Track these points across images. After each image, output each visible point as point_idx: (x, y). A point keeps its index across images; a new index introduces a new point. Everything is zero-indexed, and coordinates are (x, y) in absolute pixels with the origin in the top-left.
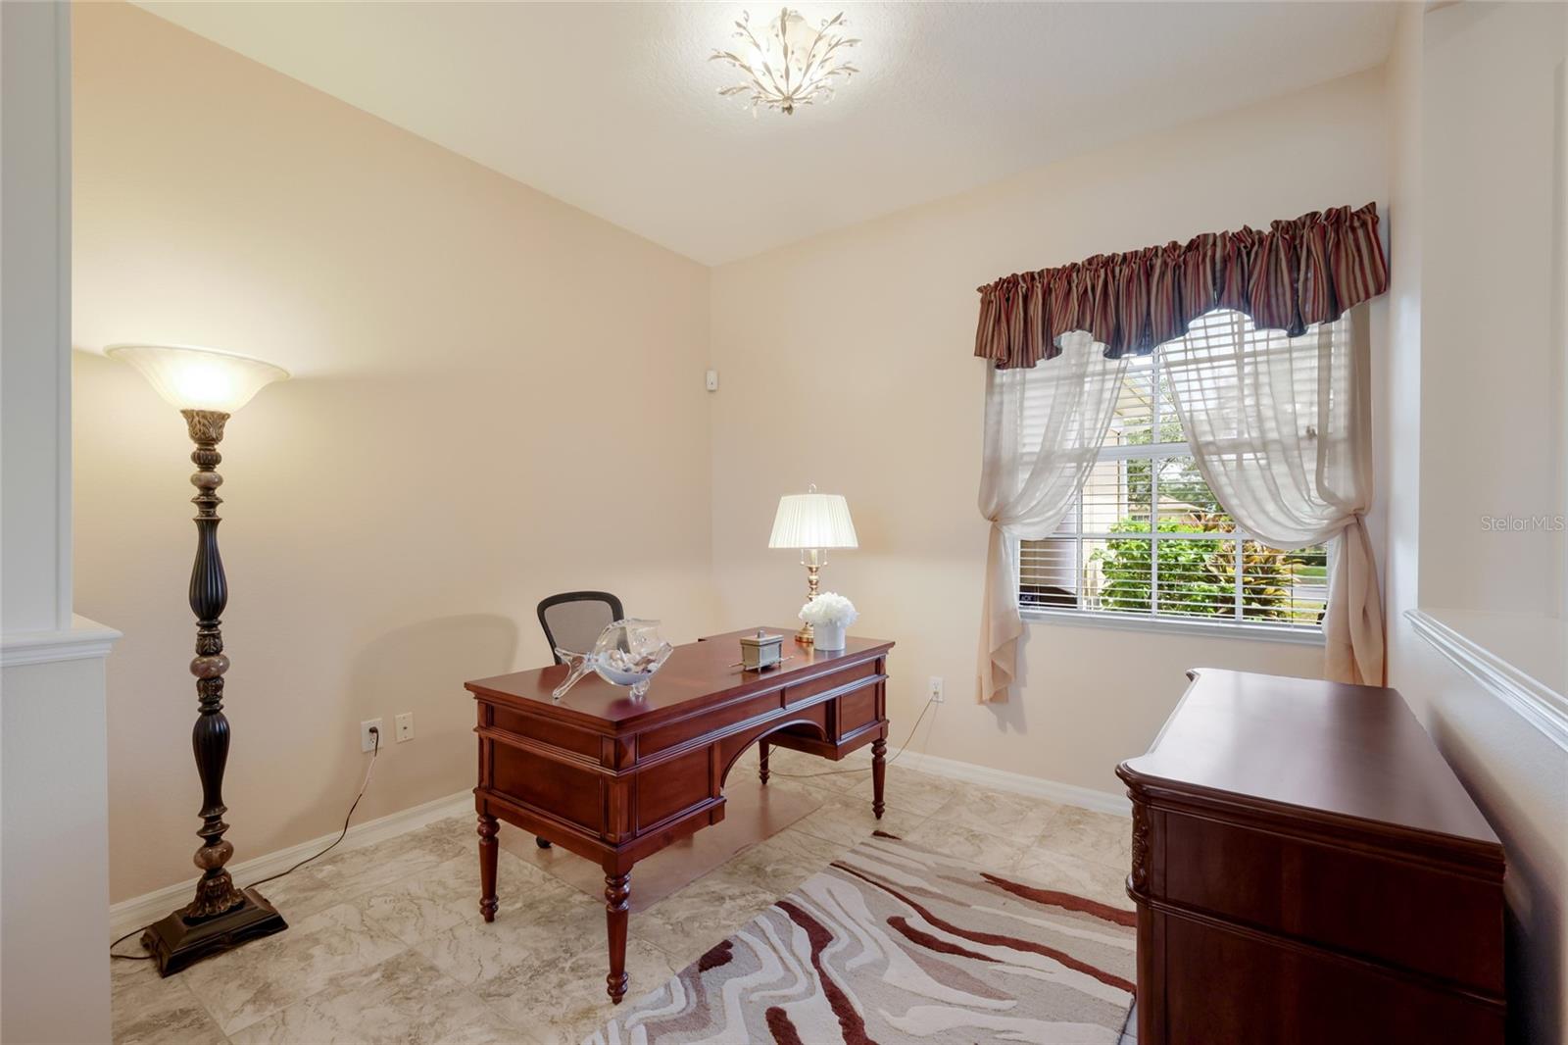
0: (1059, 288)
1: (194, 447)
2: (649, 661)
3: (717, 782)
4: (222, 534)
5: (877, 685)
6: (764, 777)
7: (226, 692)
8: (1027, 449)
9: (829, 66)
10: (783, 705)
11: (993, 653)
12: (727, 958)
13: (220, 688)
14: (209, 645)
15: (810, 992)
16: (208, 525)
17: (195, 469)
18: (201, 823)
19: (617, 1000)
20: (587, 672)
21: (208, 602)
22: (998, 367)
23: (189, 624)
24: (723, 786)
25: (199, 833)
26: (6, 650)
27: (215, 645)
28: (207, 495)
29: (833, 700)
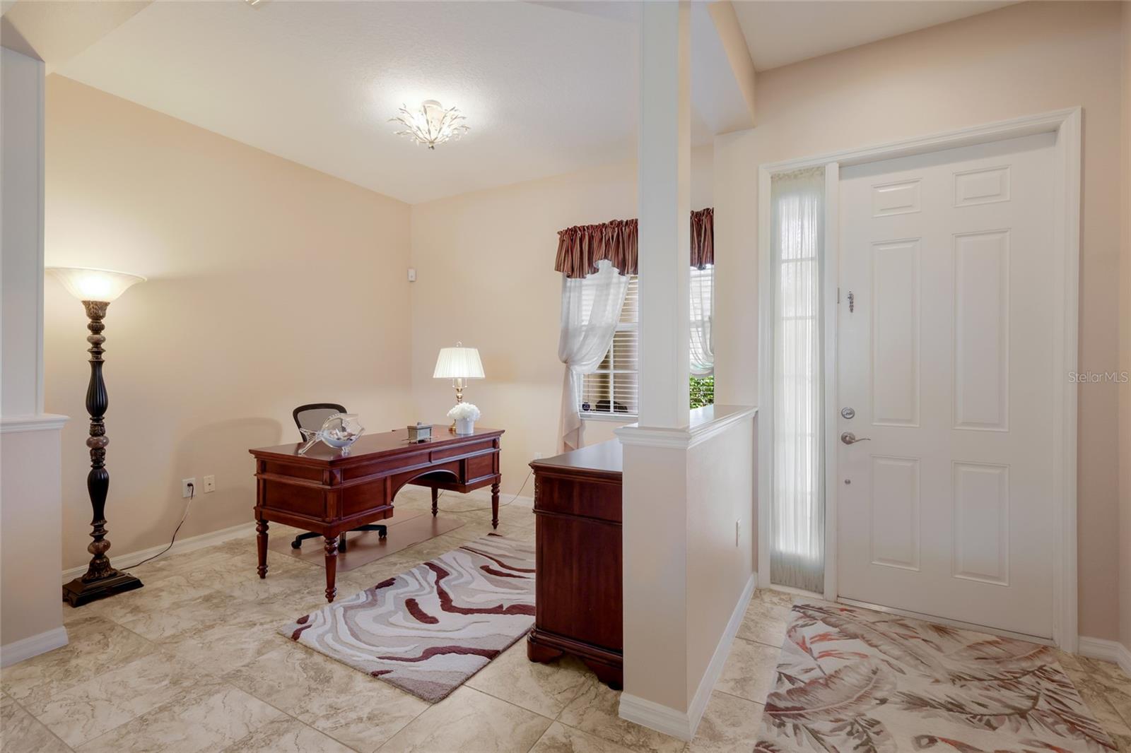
0: (597, 236)
1: (89, 321)
2: (352, 435)
3: (389, 499)
4: (105, 370)
5: (493, 454)
6: (435, 512)
7: (106, 456)
8: (583, 324)
9: (453, 127)
10: (430, 461)
11: (564, 437)
12: (392, 584)
13: (103, 454)
14: (97, 430)
15: (431, 592)
16: (97, 364)
17: (89, 333)
18: (92, 529)
19: (330, 601)
20: (317, 441)
21: (97, 406)
22: (568, 277)
23: (87, 418)
24: (392, 500)
25: (91, 535)
26: (3, 425)
27: (101, 430)
28: (97, 347)
29: (464, 460)
